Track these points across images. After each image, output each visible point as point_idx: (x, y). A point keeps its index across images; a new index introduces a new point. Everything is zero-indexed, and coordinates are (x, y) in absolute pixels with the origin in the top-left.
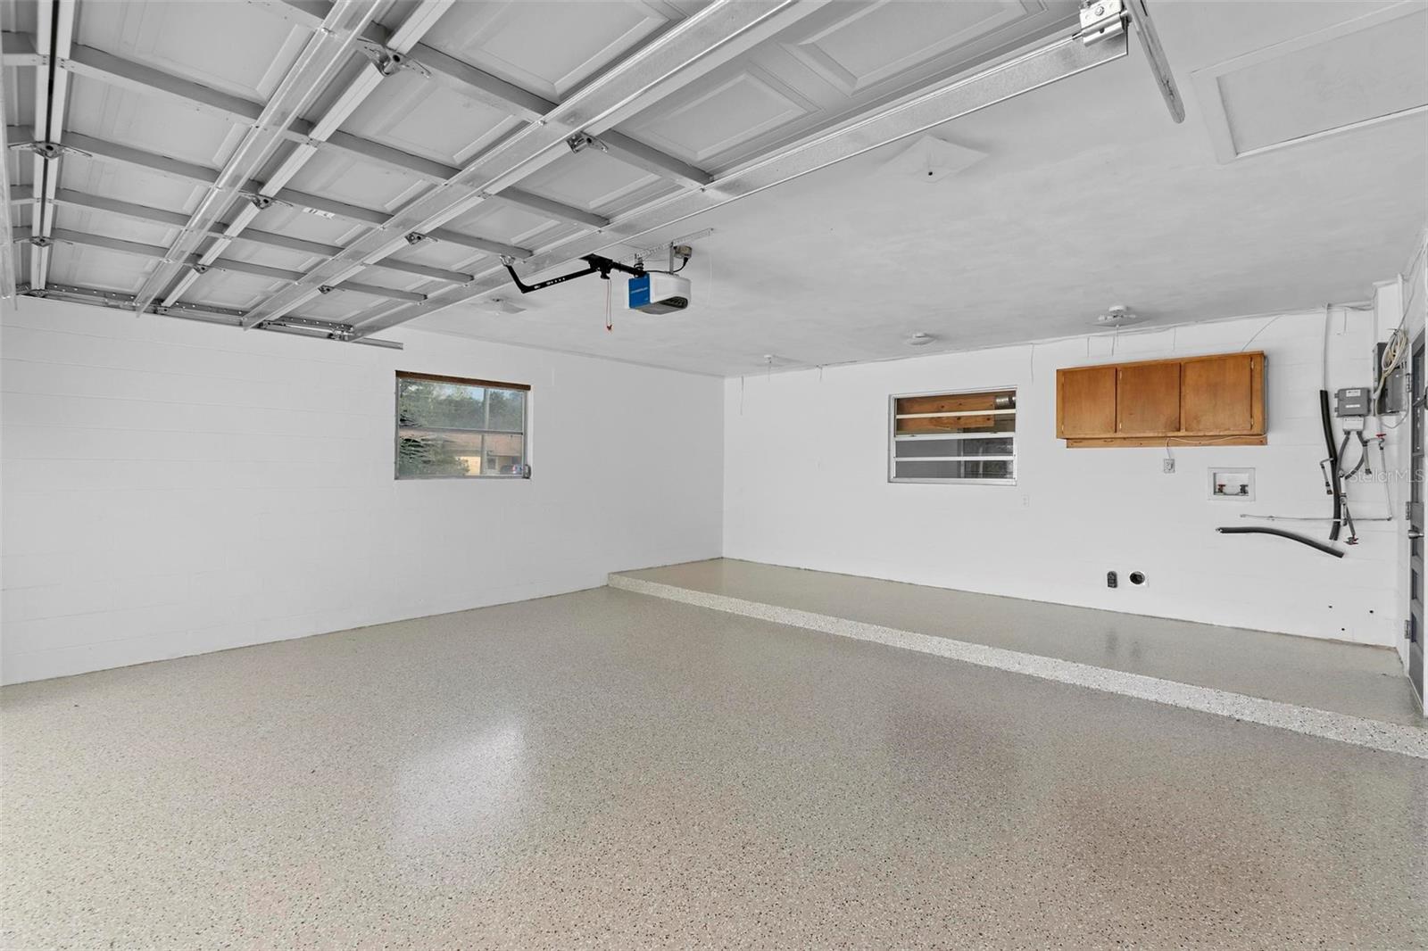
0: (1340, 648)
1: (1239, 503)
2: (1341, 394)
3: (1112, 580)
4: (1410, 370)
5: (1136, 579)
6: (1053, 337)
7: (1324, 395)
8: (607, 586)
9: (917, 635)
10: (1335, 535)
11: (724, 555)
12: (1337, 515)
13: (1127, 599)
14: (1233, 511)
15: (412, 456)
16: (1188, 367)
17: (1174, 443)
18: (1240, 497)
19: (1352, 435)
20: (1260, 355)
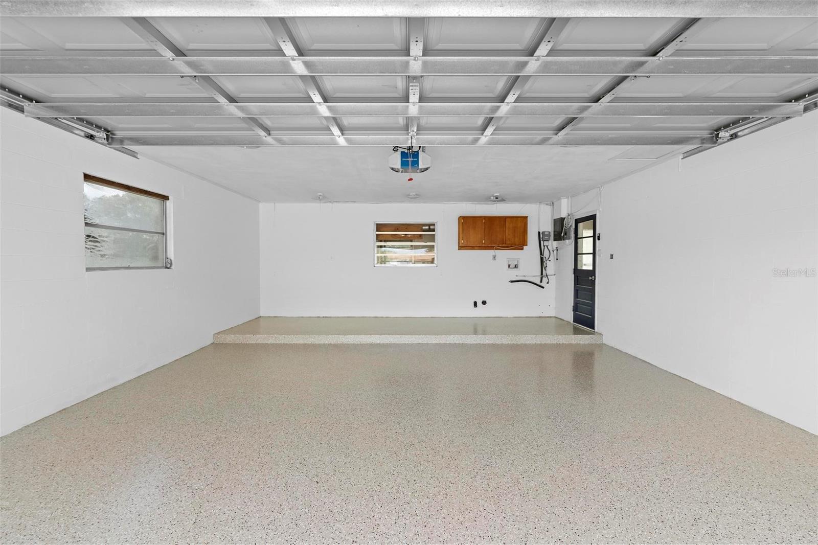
0: (543, 319)
1: (515, 271)
2: (543, 232)
3: (475, 304)
4: (574, 227)
5: (484, 303)
6: (453, 201)
7: (539, 233)
8: (213, 343)
9: (443, 336)
10: (541, 281)
11: (261, 315)
12: (542, 274)
13: (481, 312)
14: (514, 274)
15: (92, 250)
16: (507, 220)
17: (496, 249)
18: (515, 269)
19: (546, 247)
20: (527, 217)
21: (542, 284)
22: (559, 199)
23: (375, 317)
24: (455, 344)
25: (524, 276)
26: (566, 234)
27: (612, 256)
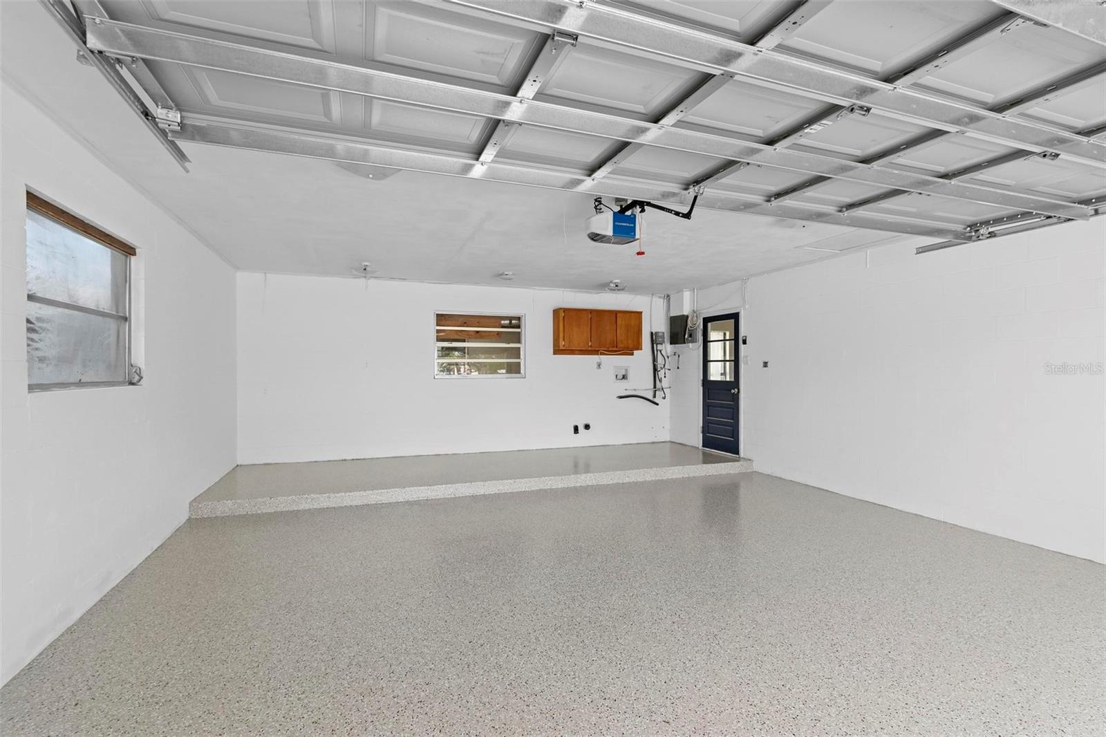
1: (624, 384)
2: (656, 333)
3: (576, 429)
4: (702, 328)
5: (587, 427)
6: (549, 287)
7: (652, 333)
8: (192, 518)
10: (655, 397)
11: (239, 463)
12: (655, 387)
14: (623, 388)
16: (618, 315)
17: (602, 354)
18: (623, 380)
19: (659, 352)
20: (641, 312)
21: (655, 400)
22: (680, 291)
23: (436, 455)
24: (588, 486)
25: (635, 390)
26: (690, 336)
27: (765, 364)
